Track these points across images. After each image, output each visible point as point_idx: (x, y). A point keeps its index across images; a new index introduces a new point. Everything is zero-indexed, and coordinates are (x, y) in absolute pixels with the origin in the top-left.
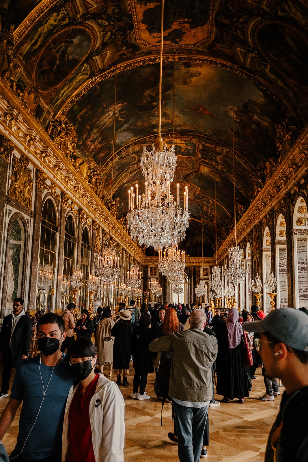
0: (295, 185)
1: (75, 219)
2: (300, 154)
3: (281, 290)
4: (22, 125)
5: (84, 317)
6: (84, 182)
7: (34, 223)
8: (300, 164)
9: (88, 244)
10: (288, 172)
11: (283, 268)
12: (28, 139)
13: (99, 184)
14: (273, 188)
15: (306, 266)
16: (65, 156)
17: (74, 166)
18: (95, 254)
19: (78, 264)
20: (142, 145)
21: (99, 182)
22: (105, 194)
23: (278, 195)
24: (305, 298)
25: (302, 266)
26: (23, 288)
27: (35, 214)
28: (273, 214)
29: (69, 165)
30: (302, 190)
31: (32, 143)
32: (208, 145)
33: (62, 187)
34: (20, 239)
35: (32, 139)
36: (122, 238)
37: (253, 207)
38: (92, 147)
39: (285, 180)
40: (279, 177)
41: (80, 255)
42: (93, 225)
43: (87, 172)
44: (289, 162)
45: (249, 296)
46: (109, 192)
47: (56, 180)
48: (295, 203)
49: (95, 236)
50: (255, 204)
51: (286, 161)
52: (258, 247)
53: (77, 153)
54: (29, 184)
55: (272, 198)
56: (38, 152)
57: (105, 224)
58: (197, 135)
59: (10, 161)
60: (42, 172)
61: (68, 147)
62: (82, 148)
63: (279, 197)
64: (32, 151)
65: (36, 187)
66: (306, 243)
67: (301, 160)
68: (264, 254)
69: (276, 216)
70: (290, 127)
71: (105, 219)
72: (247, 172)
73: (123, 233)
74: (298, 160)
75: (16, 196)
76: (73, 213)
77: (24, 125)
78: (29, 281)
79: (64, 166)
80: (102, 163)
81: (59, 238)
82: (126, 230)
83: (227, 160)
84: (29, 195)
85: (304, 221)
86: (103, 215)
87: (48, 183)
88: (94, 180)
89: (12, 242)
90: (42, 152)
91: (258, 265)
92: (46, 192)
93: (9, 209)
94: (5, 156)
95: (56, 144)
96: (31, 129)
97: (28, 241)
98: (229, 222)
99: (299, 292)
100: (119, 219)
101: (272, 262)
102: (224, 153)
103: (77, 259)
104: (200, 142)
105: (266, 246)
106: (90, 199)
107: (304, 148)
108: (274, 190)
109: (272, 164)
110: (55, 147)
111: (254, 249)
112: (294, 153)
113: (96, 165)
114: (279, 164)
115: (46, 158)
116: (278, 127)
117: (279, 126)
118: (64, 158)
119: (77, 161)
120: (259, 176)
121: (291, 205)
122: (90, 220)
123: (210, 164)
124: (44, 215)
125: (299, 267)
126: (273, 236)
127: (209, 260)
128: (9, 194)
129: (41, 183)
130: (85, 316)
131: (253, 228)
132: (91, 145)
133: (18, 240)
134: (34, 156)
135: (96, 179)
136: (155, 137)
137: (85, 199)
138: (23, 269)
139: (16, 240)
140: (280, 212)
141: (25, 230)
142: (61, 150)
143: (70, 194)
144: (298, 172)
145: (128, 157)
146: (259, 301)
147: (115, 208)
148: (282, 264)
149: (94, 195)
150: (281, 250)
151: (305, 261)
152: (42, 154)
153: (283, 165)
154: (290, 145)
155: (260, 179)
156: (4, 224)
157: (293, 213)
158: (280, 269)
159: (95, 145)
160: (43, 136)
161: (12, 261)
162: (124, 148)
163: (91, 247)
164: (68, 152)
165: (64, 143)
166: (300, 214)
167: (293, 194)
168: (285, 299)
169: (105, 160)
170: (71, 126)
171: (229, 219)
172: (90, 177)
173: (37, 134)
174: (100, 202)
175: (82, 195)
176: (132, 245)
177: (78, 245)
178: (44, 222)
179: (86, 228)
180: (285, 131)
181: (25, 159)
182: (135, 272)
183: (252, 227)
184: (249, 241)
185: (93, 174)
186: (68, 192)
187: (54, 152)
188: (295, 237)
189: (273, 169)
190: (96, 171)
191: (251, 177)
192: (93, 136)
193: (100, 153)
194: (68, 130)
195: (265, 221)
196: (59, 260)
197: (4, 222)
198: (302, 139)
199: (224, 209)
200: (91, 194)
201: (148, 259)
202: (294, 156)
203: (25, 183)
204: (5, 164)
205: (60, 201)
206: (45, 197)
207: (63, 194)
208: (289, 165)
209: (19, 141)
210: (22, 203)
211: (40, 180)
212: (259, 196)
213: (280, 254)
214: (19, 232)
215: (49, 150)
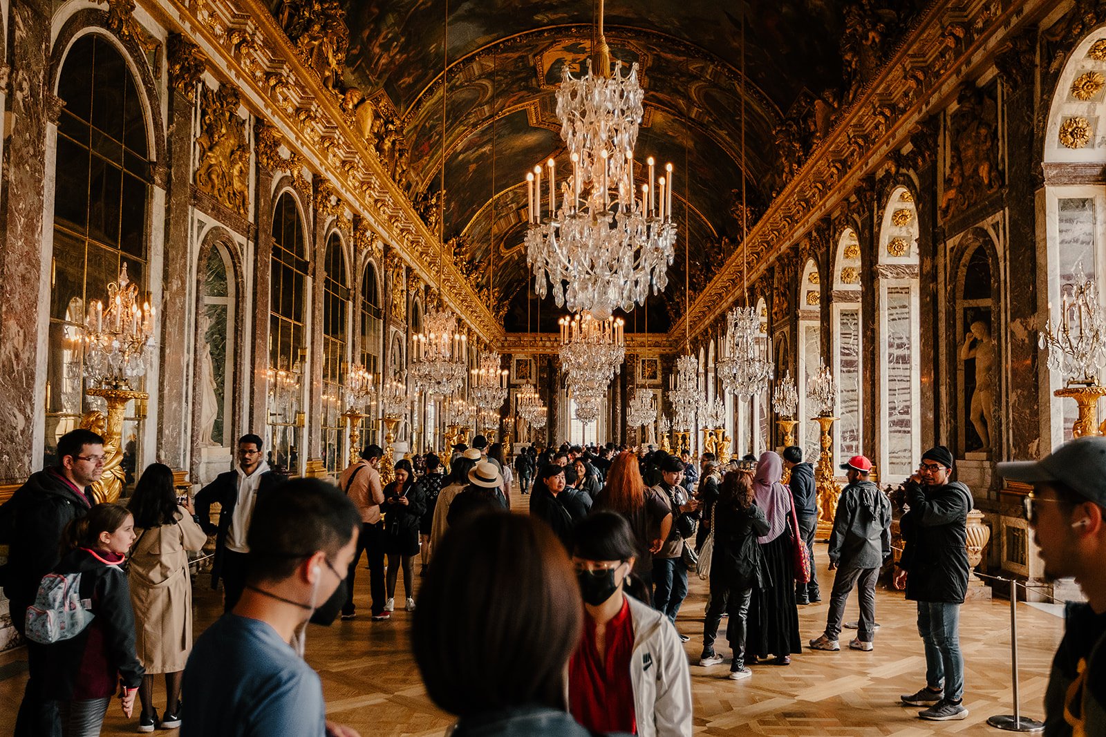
0: (887, 157)
1: (346, 242)
2: (903, 81)
3: (844, 410)
4: (220, 5)
5: (401, 478)
6: (366, 149)
7: (256, 254)
8: (901, 105)
9: (376, 303)
10: (869, 126)
11: (849, 358)
12: (236, 41)
13: (401, 156)
14: (832, 164)
15: (906, 352)
16: (322, 84)
17: (344, 110)
18: (392, 329)
19: (356, 353)
20: (505, 55)
21: (399, 150)
22: (413, 181)
23: (841, 182)
24: (903, 429)
25: (899, 354)
26: (237, 410)
27: (257, 232)
28: (829, 229)
29: (331, 108)
30: (904, 171)
31: (244, 51)
32: (669, 56)
33: (316, 162)
34: (223, 293)
35: (244, 40)
36: (451, 287)
37: (776, 210)
38: (383, 61)
39: (863, 144)
40: (848, 136)
41: (358, 331)
42: (386, 256)
43: (372, 125)
44: (875, 99)
45: (761, 425)
46: (421, 175)
47: (302, 145)
48: (887, 202)
49: (390, 284)
50: (782, 203)
51: (868, 98)
52: (788, 307)
53: (349, 77)
54: (241, 157)
55: (825, 189)
56: (259, 74)
57: (412, 254)
58: (641, 31)
59: (196, 97)
60: (269, 126)
61: (328, 62)
62: (360, 64)
63: (844, 186)
64: (245, 72)
65: (257, 163)
66: (909, 298)
67: (906, 94)
68: (803, 324)
69: (835, 233)
70: (880, 11)
71: (412, 242)
72: (764, 125)
73: (455, 275)
74: (897, 95)
75: (213, 187)
76: (340, 228)
77: (225, 7)
78: (248, 395)
79: (319, 110)
80: (406, 101)
81: (312, 289)
82: (461, 270)
83: (714, 93)
84: (243, 183)
85: (905, 244)
86: (409, 232)
87: (284, 153)
88: (387, 145)
89: (208, 300)
90: (268, 75)
91: (786, 350)
92: (278, 175)
93: (199, 220)
94: (185, 84)
95: (302, 54)
96: (243, 17)
97: (243, 297)
98: (713, 247)
99: (890, 414)
100: (446, 241)
101: (822, 344)
102: (708, 77)
103: (353, 341)
104: (649, 49)
105: (808, 305)
106: (379, 192)
107: (916, 65)
108: (832, 169)
109: (831, 105)
110: (299, 61)
111: (776, 313)
112: (890, 77)
113: (392, 107)
114: (850, 104)
115: (278, 90)
116: (849, 13)
117: (854, 9)
118: (320, 90)
119: (349, 96)
120: (794, 135)
121: (876, 205)
122: (380, 245)
123: (669, 102)
124: (276, 233)
125: (890, 355)
126: (828, 280)
127: (659, 339)
128: (198, 181)
129: (269, 152)
130: (403, 475)
131: (774, 262)
132: (381, 55)
133: (220, 295)
134: (250, 85)
135: (394, 143)
136: (536, 36)
137: (367, 192)
138: (235, 364)
139: (214, 295)
140: (847, 224)
141: (236, 271)
142: (312, 68)
143: (334, 181)
144: (896, 125)
145: (468, 85)
146: (790, 437)
147: (437, 214)
148: (847, 349)
149: (390, 183)
150: (845, 315)
151: (905, 340)
152: (267, 80)
153: (861, 108)
154: (879, 58)
155: (798, 141)
156: (188, 255)
157: (880, 225)
158: (841, 361)
159: (391, 54)
160: (272, 34)
161: (208, 346)
162: (459, 63)
163: (383, 311)
164: (327, 73)
165: (320, 50)
166: (898, 228)
167: (881, 180)
168: (853, 431)
169: (412, 95)
170: (335, 8)
171: (712, 241)
172: (380, 137)
173: (256, 28)
174: (402, 199)
175: (360, 181)
176: (474, 304)
177: (354, 307)
178: (277, 252)
179: (370, 265)
180: (869, 22)
181: (229, 94)
182: (492, 371)
183: (772, 259)
184: (763, 294)
185: (386, 129)
186: (329, 176)
187: (298, 74)
188: (884, 285)
189: (832, 118)
190: (392, 123)
191: (775, 139)
192: (386, 33)
193: (402, 76)
194: (328, 17)
195: (805, 244)
196: (312, 343)
197: (189, 251)
198: (914, 42)
199: (699, 216)
200: (381, 179)
201: (511, 339)
202: (889, 86)
203: (232, 153)
204: (186, 107)
205: (312, 198)
206: (278, 188)
207: (318, 180)
208: (874, 107)
209: (216, 48)
210: (227, 204)
211: (265, 147)
212: (793, 183)
213: (843, 324)
214: (221, 276)
215: (285, 71)
